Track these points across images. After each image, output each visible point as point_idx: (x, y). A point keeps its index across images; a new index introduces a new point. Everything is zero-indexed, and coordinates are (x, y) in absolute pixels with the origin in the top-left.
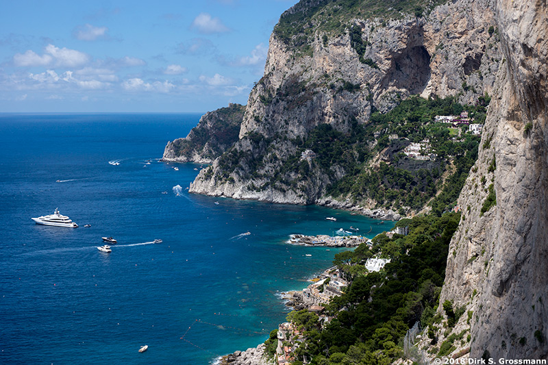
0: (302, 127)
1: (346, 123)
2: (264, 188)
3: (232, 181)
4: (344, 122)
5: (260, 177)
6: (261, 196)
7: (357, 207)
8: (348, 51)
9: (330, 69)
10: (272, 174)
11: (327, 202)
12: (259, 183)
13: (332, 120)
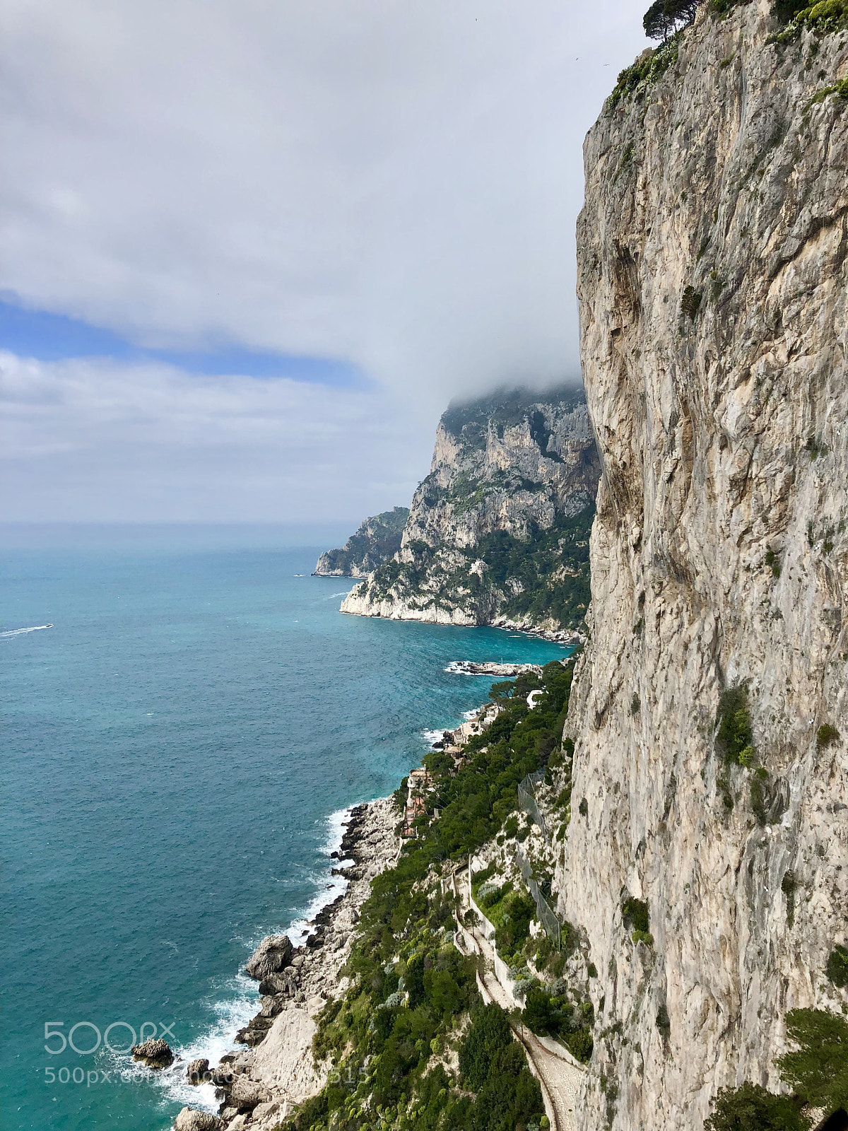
0: (472, 534)
1: (525, 528)
2: (426, 606)
3: (390, 598)
4: (522, 527)
5: (420, 593)
6: (425, 616)
7: (537, 629)
8: (528, 441)
9: (505, 465)
10: (436, 589)
11: (500, 624)
12: (422, 600)
13: (508, 525)
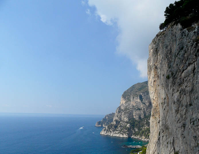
0: (128, 119)
2: (118, 133)
3: (111, 131)
4: (138, 117)
5: (117, 130)
6: (117, 135)
7: (140, 138)
8: (139, 100)
9: (134, 105)
10: (120, 130)
11: (133, 137)
12: (117, 132)
13: (135, 117)
